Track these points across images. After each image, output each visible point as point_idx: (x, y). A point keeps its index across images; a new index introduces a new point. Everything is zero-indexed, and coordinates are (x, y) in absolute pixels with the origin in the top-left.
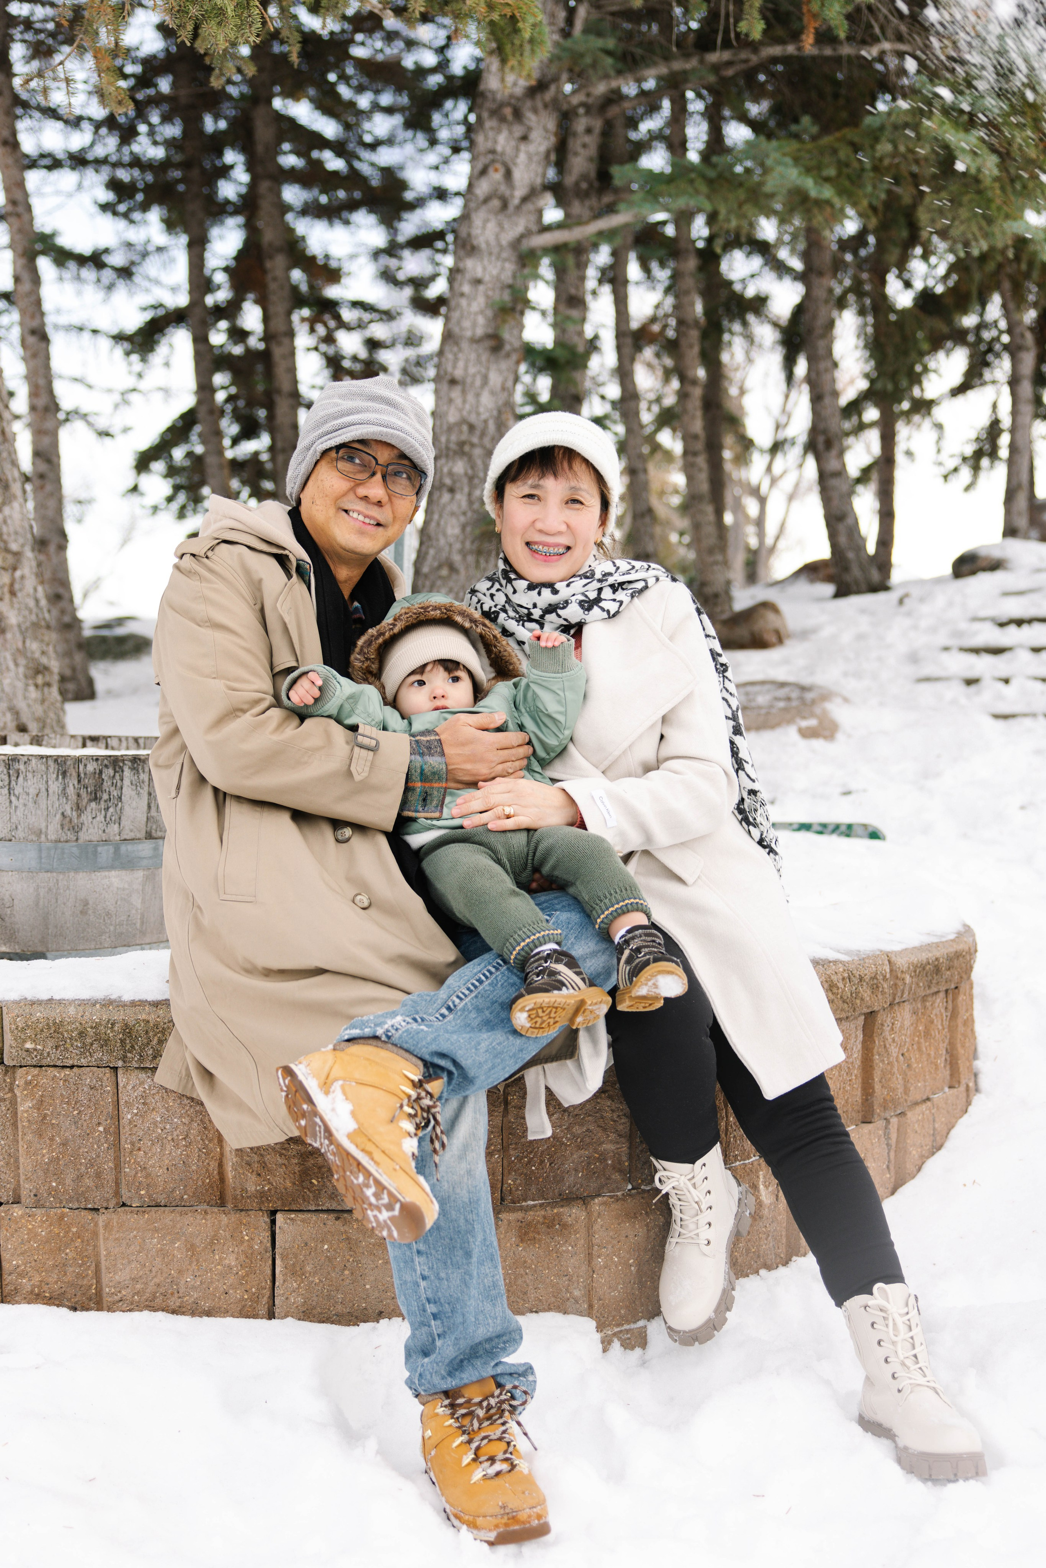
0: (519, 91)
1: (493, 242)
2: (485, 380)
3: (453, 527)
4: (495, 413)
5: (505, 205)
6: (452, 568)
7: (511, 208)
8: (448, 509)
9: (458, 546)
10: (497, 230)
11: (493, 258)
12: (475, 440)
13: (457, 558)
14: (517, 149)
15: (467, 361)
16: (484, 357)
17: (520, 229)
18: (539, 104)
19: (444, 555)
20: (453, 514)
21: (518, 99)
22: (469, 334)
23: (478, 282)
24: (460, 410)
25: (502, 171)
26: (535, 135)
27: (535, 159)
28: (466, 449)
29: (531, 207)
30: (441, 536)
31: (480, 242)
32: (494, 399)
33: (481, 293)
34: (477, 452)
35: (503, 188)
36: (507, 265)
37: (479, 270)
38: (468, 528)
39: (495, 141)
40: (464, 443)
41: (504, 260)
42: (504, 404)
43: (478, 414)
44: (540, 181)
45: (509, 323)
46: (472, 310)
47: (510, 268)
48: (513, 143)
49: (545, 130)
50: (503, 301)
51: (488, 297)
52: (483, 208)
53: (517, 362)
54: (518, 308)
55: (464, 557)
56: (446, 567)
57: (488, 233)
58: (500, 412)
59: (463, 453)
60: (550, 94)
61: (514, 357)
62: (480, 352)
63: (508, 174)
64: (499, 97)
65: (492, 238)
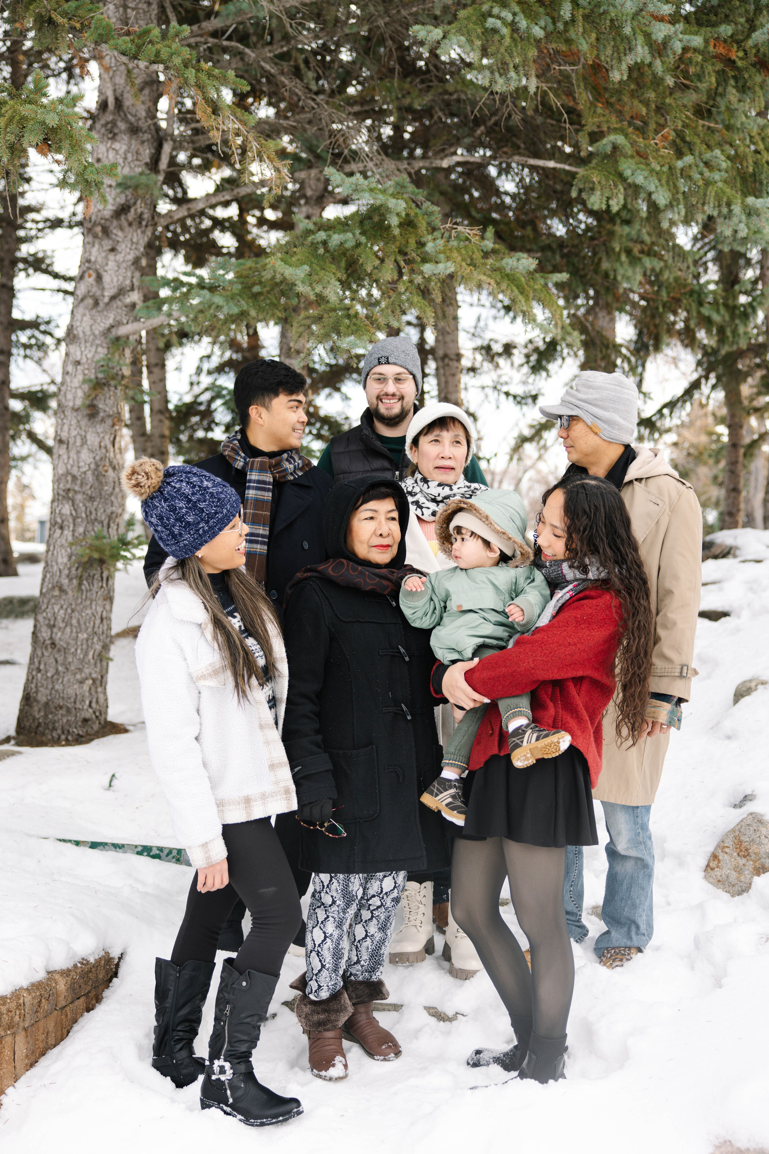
0: (107, 213)
1: (88, 333)
2: (84, 441)
3: (62, 557)
4: (93, 466)
5: (96, 303)
6: (62, 590)
7: (101, 304)
8: (58, 543)
9: (66, 572)
10: (92, 322)
11: (88, 345)
12: (77, 488)
13: (65, 581)
14: (106, 258)
15: (70, 425)
16: (84, 422)
17: (110, 321)
18: (125, 224)
19: (56, 578)
20: (62, 546)
21: (106, 220)
22: (71, 404)
23: (78, 363)
24: (66, 464)
25: (94, 275)
26: (121, 247)
27: (124, 265)
28: (70, 495)
29: (119, 303)
30: (54, 564)
31: (79, 331)
32: (92, 455)
33: (79, 372)
34: (79, 497)
35: (94, 289)
36: (100, 349)
37: (78, 353)
38: (73, 558)
39: (90, 253)
40: (69, 490)
41: (97, 346)
42: (101, 459)
43: (79, 467)
44: (128, 282)
45: (104, 395)
46: (73, 385)
47: (102, 351)
48: (104, 254)
49: (132, 243)
50: (97, 378)
51: (85, 375)
52: (82, 305)
53: (113, 425)
54: (113, 383)
55: (71, 580)
56: (57, 589)
57: (84, 324)
58: (97, 465)
59: (69, 498)
60: (131, 215)
61: (109, 422)
62: (79, 418)
63: (99, 278)
64: (93, 217)
65: (88, 328)
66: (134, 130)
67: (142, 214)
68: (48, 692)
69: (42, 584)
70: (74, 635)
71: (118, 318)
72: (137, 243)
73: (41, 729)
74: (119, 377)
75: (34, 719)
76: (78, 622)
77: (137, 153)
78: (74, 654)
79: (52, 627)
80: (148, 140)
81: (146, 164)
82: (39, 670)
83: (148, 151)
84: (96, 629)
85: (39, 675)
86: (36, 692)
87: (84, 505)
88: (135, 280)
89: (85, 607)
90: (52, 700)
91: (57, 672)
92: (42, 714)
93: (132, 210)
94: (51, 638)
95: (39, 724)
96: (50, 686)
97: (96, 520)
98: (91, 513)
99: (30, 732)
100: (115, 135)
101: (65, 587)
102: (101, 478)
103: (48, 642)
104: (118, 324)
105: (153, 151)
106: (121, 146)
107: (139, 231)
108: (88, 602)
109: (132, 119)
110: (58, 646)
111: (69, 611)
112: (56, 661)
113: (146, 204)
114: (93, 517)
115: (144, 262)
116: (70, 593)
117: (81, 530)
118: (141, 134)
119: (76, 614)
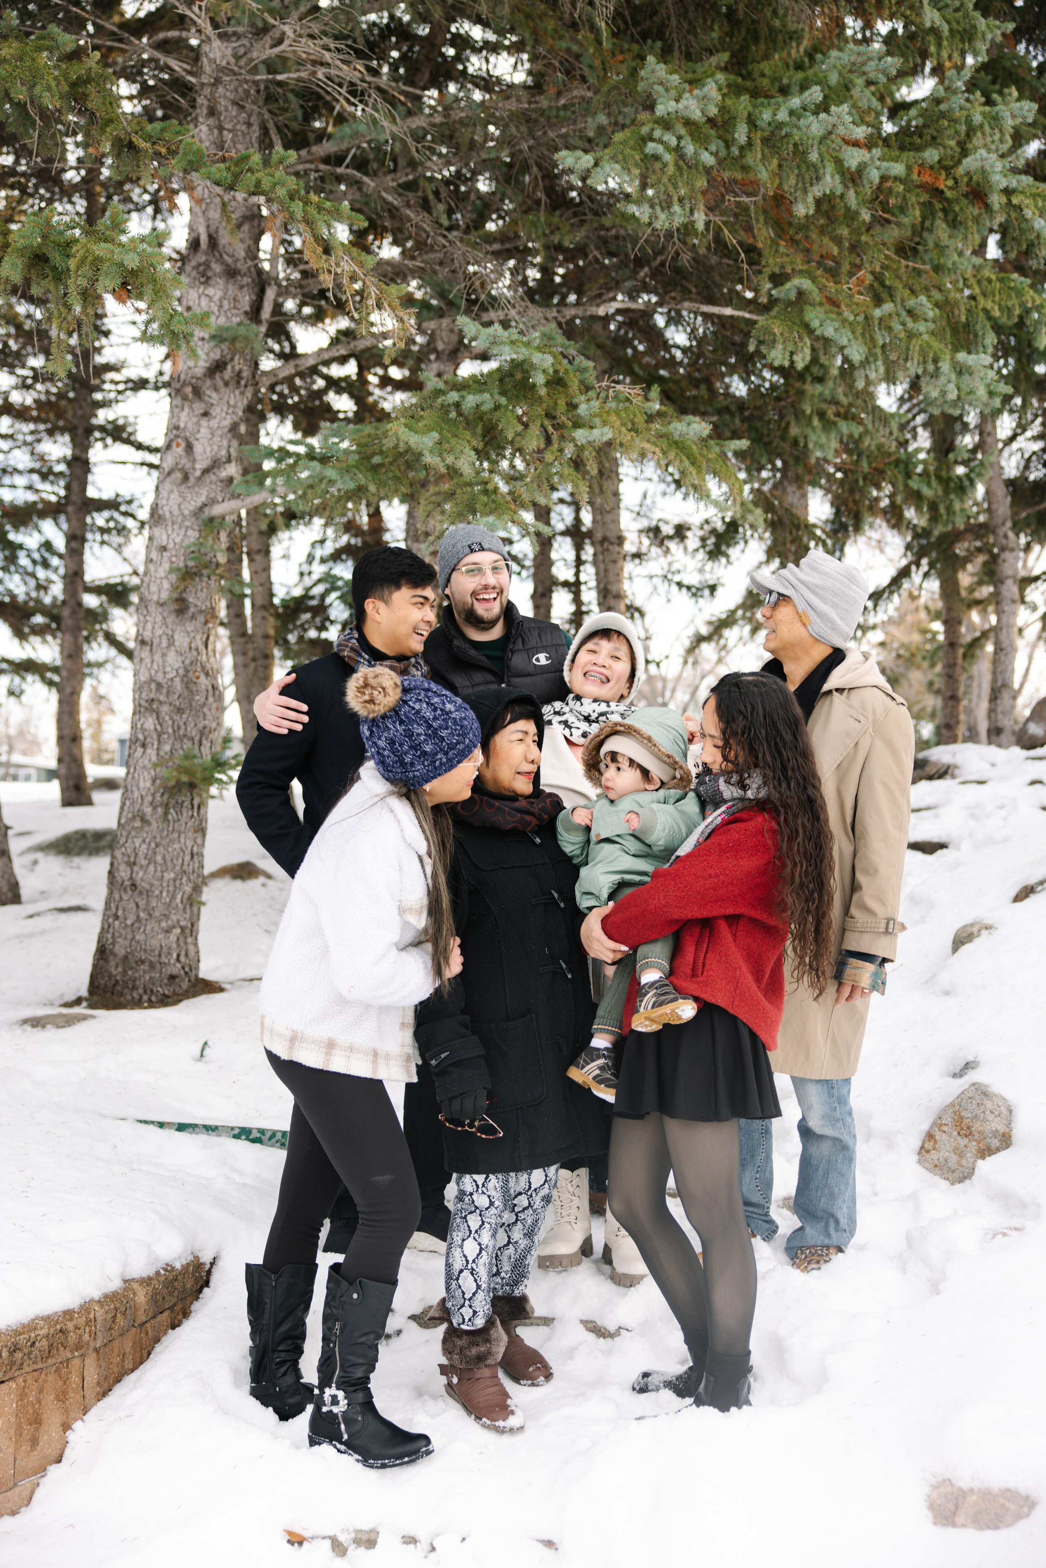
0: (199, 371)
1: (176, 513)
2: (171, 642)
3: (145, 781)
4: (181, 672)
5: (186, 478)
6: (144, 820)
7: (192, 479)
8: (140, 764)
9: (150, 798)
10: (180, 500)
11: (176, 527)
12: (162, 698)
13: (148, 810)
14: (198, 424)
15: (154, 623)
16: (171, 619)
17: (203, 499)
18: (220, 383)
19: (137, 806)
20: (144, 767)
21: (198, 379)
22: (155, 598)
23: (164, 549)
24: (149, 670)
25: (183, 445)
26: (216, 411)
27: (219, 432)
28: (155, 706)
29: (213, 477)
30: (134, 790)
31: (165, 511)
32: (180, 659)
33: (166, 559)
34: (165, 709)
35: (184, 461)
36: (190, 532)
37: (164, 537)
38: (158, 781)
39: (179, 418)
40: (153, 700)
41: (187, 528)
42: (192, 663)
43: (165, 673)
44: (224, 453)
45: (195, 587)
46: (158, 576)
47: (193, 535)
48: (195, 420)
49: (229, 406)
50: (186, 566)
51: (172, 563)
52: (168, 480)
53: (206, 623)
54: (205, 572)
55: (155, 808)
56: (138, 819)
57: (171, 503)
58: (187, 671)
59: (153, 710)
60: (228, 373)
61: (201, 619)
62: (165, 614)
63: (189, 447)
64: (183, 377)
65: (176, 508)
66: (231, 273)
67: (240, 371)
68: (127, 943)
69: (120, 814)
70: (159, 874)
71: (212, 495)
72: (235, 407)
73: (118, 988)
74: (213, 565)
75: (111, 976)
76: (164, 858)
77: (235, 300)
78: (159, 897)
79: (132, 864)
80: (248, 284)
81: (246, 313)
82: (116, 917)
83: (248, 298)
84: (185, 867)
85: (117, 923)
86: (113, 944)
87: (171, 718)
88: (232, 450)
89: (172, 841)
90: (131, 953)
91: (138, 919)
92: (120, 969)
93: (229, 367)
94: (131, 878)
95: (117, 982)
96: (130, 936)
97: (185, 735)
98: (179, 727)
99: (105, 992)
100: (208, 278)
101: (148, 817)
102: (191, 686)
103: (127, 883)
104: (213, 502)
105: (254, 297)
106: (215, 292)
107: (237, 392)
108: (176, 835)
109: (229, 260)
110: (139, 888)
111: (153, 845)
112: (138, 906)
113: (245, 360)
114: (181, 732)
115: (243, 429)
116: (154, 824)
117: (167, 748)
118: (239, 278)
119: (161, 850)
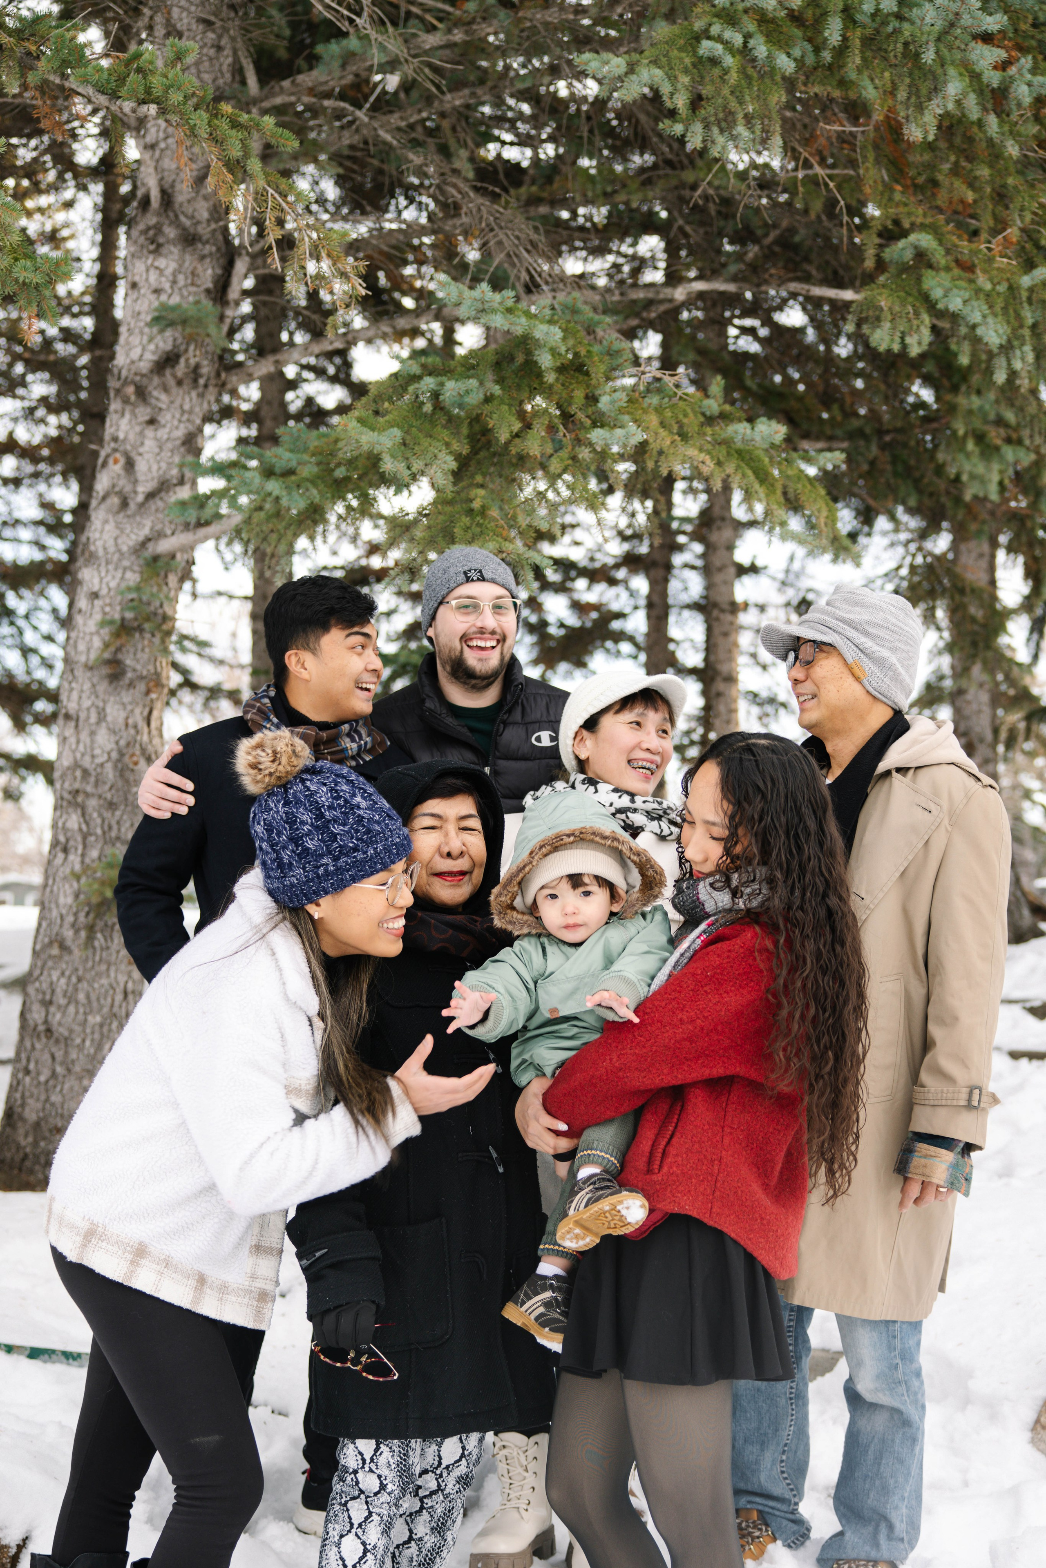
0: (145, 366)
1: (112, 549)
2: (102, 716)
3: (65, 896)
4: (114, 755)
5: (124, 504)
6: (63, 947)
7: (132, 506)
8: (60, 874)
9: (71, 919)
10: (118, 532)
11: (111, 567)
12: (89, 789)
13: (69, 934)
14: (141, 434)
15: (82, 691)
16: (103, 686)
17: (146, 531)
18: (171, 382)
19: (56, 929)
20: (66, 878)
21: (143, 376)
22: (83, 659)
23: (95, 595)
24: (74, 752)
25: (122, 461)
26: (165, 418)
27: (169, 445)
28: (80, 799)
29: (160, 504)
30: (53, 906)
31: (99, 546)
32: (113, 739)
33: (97, 609)
34: (92, 803)
35: (122, 482)
36: (129, 575)
37: (96, 581)
38: (82, 897)
39: (118, 426)
40: (77, 791)
41: (125, 569)
42: (128, 744)
43: (93, 757)
44: (175, 472)
45: (135, 646)
46: (88, 630)
47: (132, 578)
48: (138, 429)
49: (183, 412)
50: (123, 619)
51: (105, 614)
52: (103, 506)
53: (148, 692)
54: (147, 626)
55: (77, 932)
56: (56, 945)
57: (106, 536)
58: (122, 754)
59: (77, 805)
60: (181, 369)
61: (142, 687)
62: (95, 680)
63: (130, 465)
64: (124, 373)
65: (111, 543)
66: (189, 240)
67: (197, 367)
68: (39, 1105)
69: (36, 937)
70: (81, 1017)
71: (159, 527)
72: (191, 412)
73: (28, 1164)
74: (159, 619)
75: (19, 1147)
76: (88, 997)
77: (193, 274)
78: (81, 1047)
79: (47, 1004)
80: (211, 254)
81: (208, 291)
82: (27, 1072)
83: (210, 272)
84: (115, 1009)
85: (28, 1079)
86: (23, 1105)
87: (100, 815)
89: (99, 975)
90: (45, 1119)
91: (54, 1075)
92: (30, 1139)
93: (182, 361)
94: (46, 1022)
95: (26, 1156)
96: (43, 1097)
97: (118, 838)
98: (110, 828)
99: (11, 1168)
100: (159, 246)
101: (69, 943)
102: (128, 774)
103: (41, 1028)
104: (159, 535)
105: (219, 271)
106: (168, 263)
107: (194, 394)
108: (103, 967)
109: (187, 223)
110: (56, 1035)
111: (74, 979)
112: (53, 1058)
113: (205, 352)
114: (114, 834)
116: (77, 953)
117: (94, 853)
118: (200, 246)
119: (84, 985)
